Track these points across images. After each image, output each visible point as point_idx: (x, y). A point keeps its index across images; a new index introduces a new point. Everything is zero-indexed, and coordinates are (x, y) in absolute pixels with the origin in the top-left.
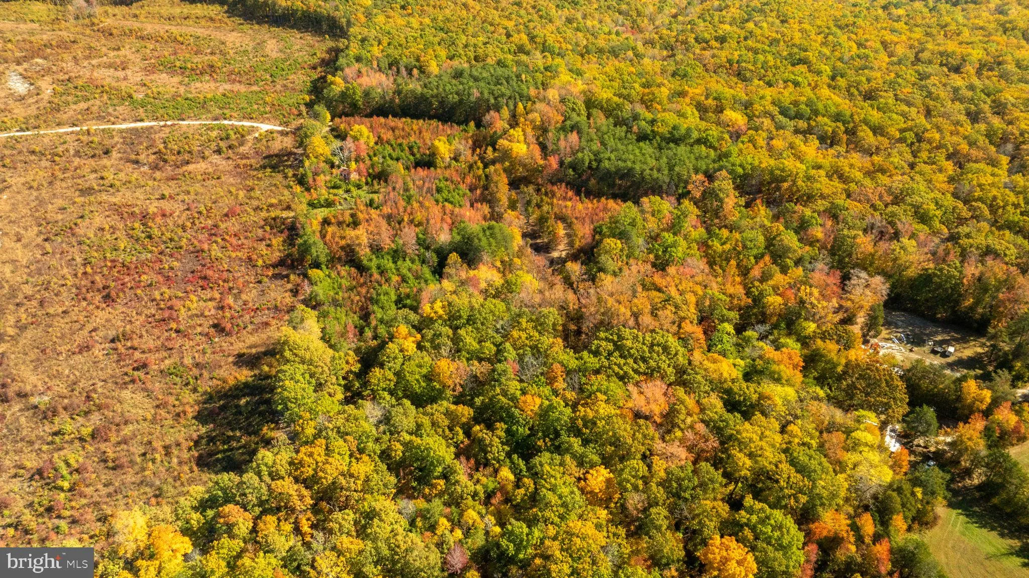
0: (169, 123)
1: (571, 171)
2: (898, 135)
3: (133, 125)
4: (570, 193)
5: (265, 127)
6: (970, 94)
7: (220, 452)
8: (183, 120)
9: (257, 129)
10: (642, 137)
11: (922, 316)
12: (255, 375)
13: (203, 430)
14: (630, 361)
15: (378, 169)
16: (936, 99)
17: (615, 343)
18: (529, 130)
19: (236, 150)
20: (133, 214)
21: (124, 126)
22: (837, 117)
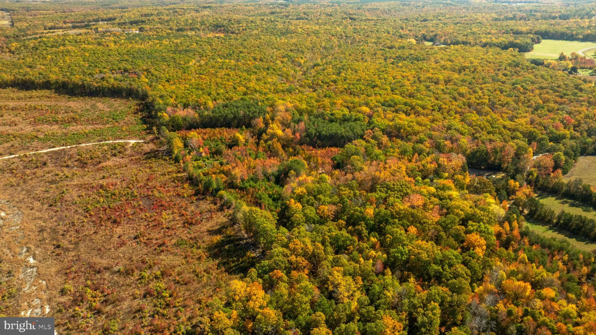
0: (74, 146)
1: (308, 139)
2: (431, 108)
3: (49, 150)
4: (311, 148)
5: (133, 142)
6: (448, 91)
7: (232, 267)
8: (80, 144)
9: (130, 143)
10: (331, 121)
11: (476, 168)
12: (224, 237)
13: (217, 261)
14: (396, 192)
15: (214, 150)
16: (437, 94)
17: (387, 188)
18: (279, 124)
19: (124, 153)
20: (93, 187)
21: (45, 151)
22: (405, 104)
